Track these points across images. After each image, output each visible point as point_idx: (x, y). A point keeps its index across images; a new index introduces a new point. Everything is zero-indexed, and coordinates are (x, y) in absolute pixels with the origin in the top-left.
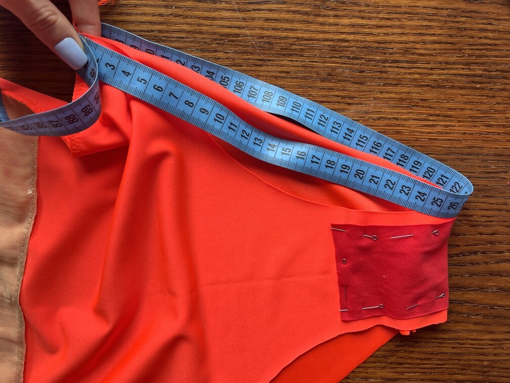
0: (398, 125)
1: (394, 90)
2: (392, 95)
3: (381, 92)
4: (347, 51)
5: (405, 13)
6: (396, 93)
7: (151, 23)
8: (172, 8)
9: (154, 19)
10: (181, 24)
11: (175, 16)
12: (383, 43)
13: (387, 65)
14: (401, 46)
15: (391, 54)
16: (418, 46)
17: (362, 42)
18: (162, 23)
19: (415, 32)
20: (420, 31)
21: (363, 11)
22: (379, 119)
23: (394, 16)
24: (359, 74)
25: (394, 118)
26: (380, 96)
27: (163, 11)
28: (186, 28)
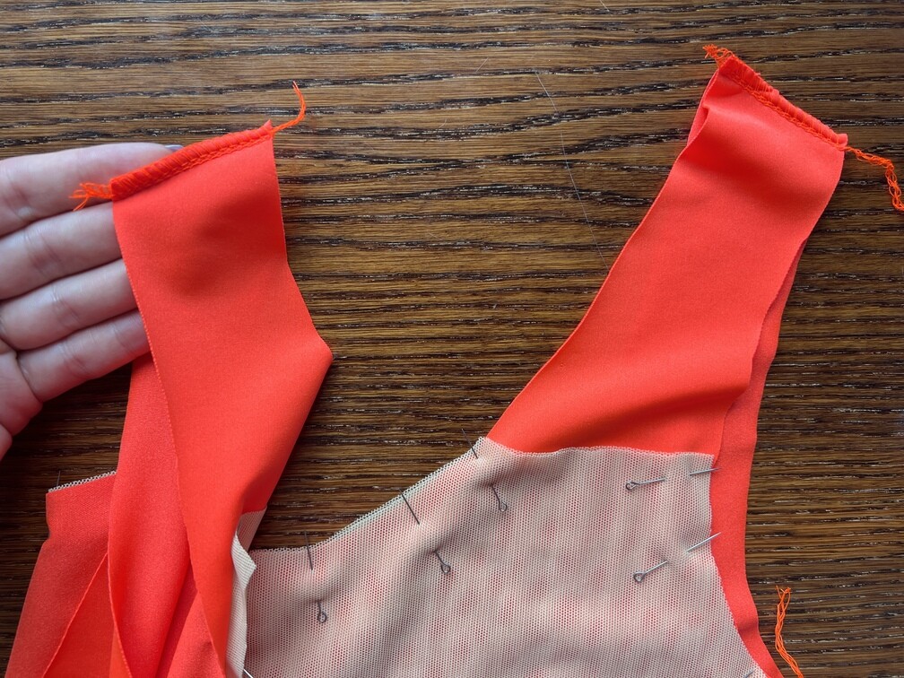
4: (853, 372)
7: (448, 339)
8: (490, 307)
9: (456, 330)
10: (511, 337)
11: (498, 323)
17: (884, 351)
18: (470, 339)
21: (885, 291)
24: (881, 416)
27: (472, 314)
28: (521, 345)
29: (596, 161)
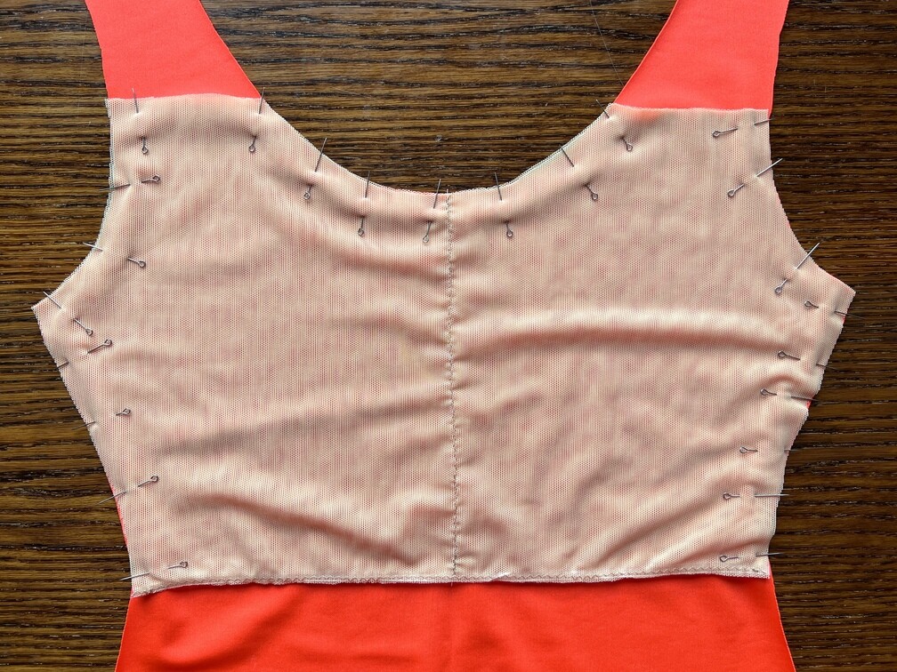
0: (862, 246)
1: (852, 199)
2: (851, 206)
3: (835, 203)
4: (783, 149)
5: (860, 95)
6: (855, 202)
7: (515, 127)
8: (544, 105)
9: (520, 121)
10: (557, 125)
11: (549, 116)
12: (832, 136)
13: (840, 165)
14: (857, 139)
15: (844, 150)
16: (880, 138)
17: (804, 136)
18: (531, 126)
19: (874, 119)
20: (881, 119)
21: (803, 96)
22: (834, 239)
23: (845, 100)
24: (803, 179)
25: (855, 237)
26: (833, 208)
27: (532, 110)
28: (564, 130)
29: (611, 11)
